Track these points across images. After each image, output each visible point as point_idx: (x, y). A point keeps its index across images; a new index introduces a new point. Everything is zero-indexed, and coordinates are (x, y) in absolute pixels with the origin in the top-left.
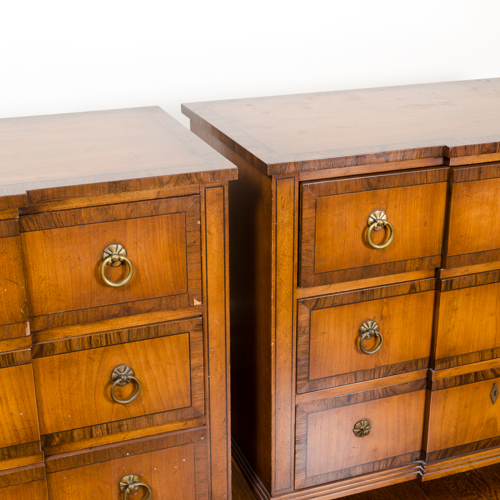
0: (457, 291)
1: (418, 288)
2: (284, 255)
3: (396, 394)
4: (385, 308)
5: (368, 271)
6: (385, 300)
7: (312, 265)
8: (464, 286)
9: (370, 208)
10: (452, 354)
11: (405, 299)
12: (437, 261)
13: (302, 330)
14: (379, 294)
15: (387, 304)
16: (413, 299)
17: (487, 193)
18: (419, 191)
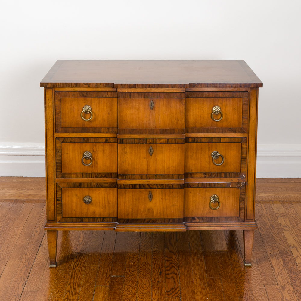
0: (126, 145)
1: (109, 141)
2: (50, 119)
3: (103, 187)
4: (94, 147)
5: (84, 130)
6: (94, 144)
7: (60, 124)
8: (129, 143)
9: (84, 104)
10: (126, 173)
11: (104, 145)
12: (115, 130)
13: (58, 150)
14: (91, 141)
15: (95, 146)
16: (107, 146)
17: (134, 104)
18: (105, 100)
